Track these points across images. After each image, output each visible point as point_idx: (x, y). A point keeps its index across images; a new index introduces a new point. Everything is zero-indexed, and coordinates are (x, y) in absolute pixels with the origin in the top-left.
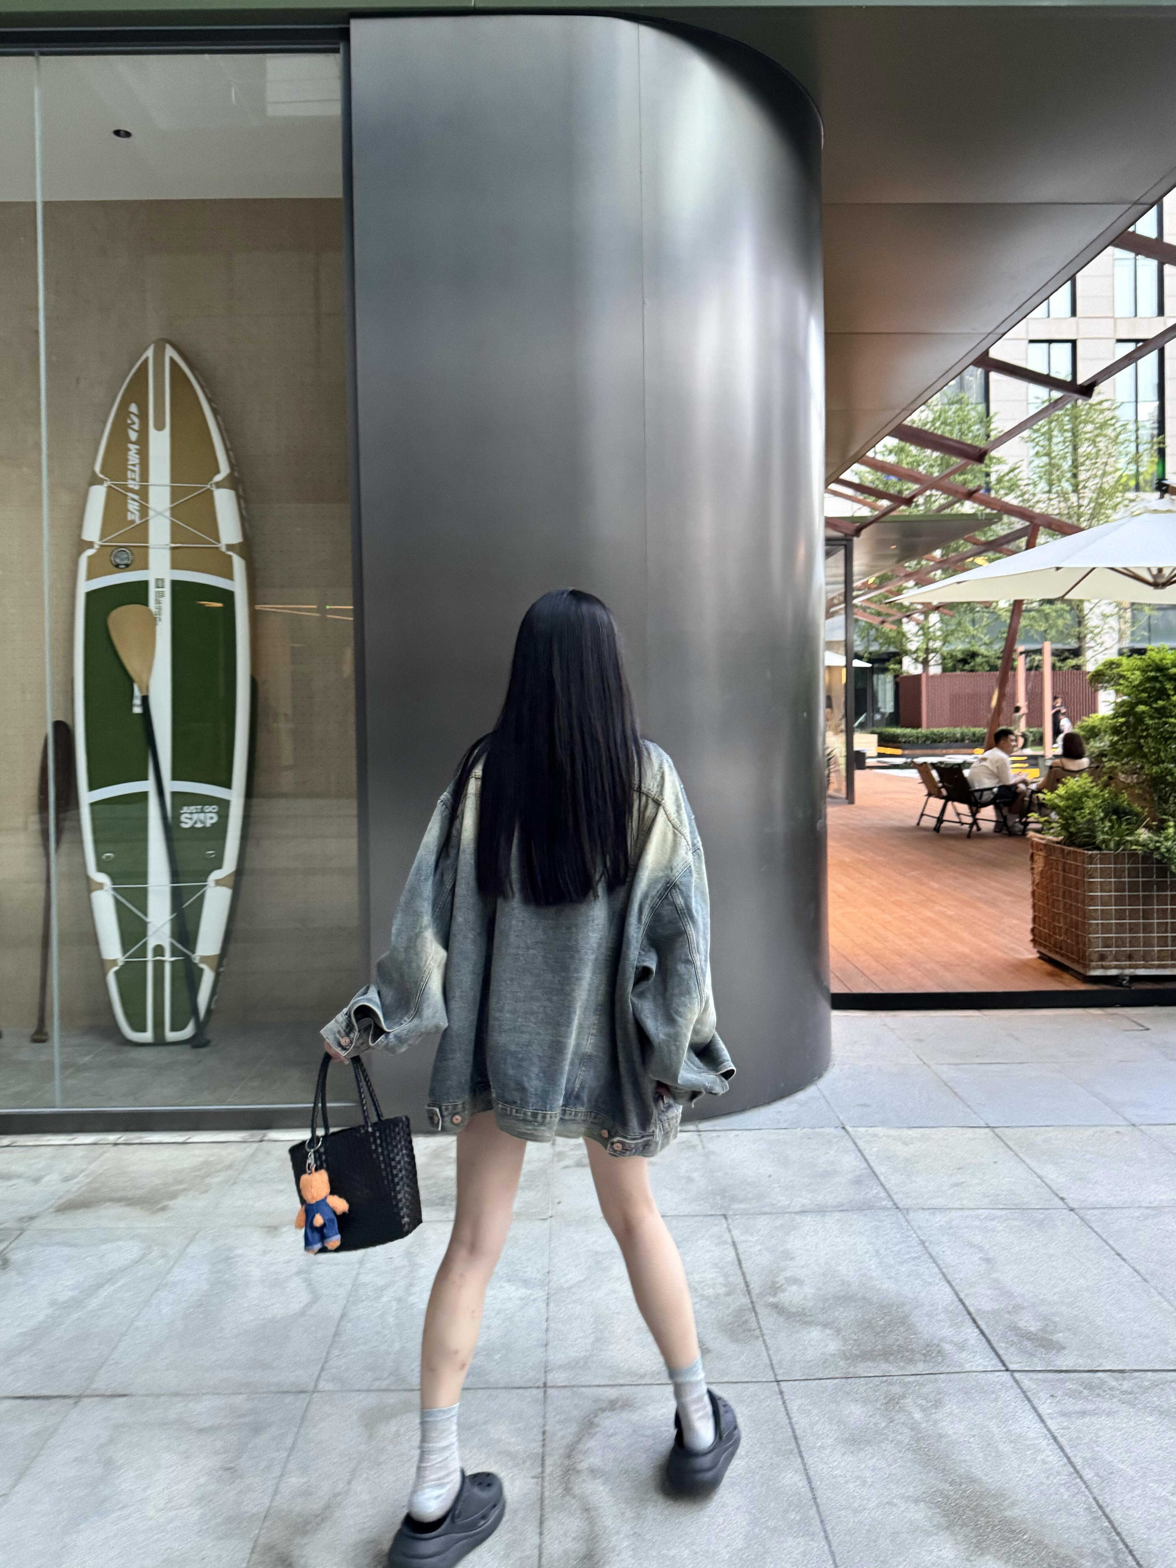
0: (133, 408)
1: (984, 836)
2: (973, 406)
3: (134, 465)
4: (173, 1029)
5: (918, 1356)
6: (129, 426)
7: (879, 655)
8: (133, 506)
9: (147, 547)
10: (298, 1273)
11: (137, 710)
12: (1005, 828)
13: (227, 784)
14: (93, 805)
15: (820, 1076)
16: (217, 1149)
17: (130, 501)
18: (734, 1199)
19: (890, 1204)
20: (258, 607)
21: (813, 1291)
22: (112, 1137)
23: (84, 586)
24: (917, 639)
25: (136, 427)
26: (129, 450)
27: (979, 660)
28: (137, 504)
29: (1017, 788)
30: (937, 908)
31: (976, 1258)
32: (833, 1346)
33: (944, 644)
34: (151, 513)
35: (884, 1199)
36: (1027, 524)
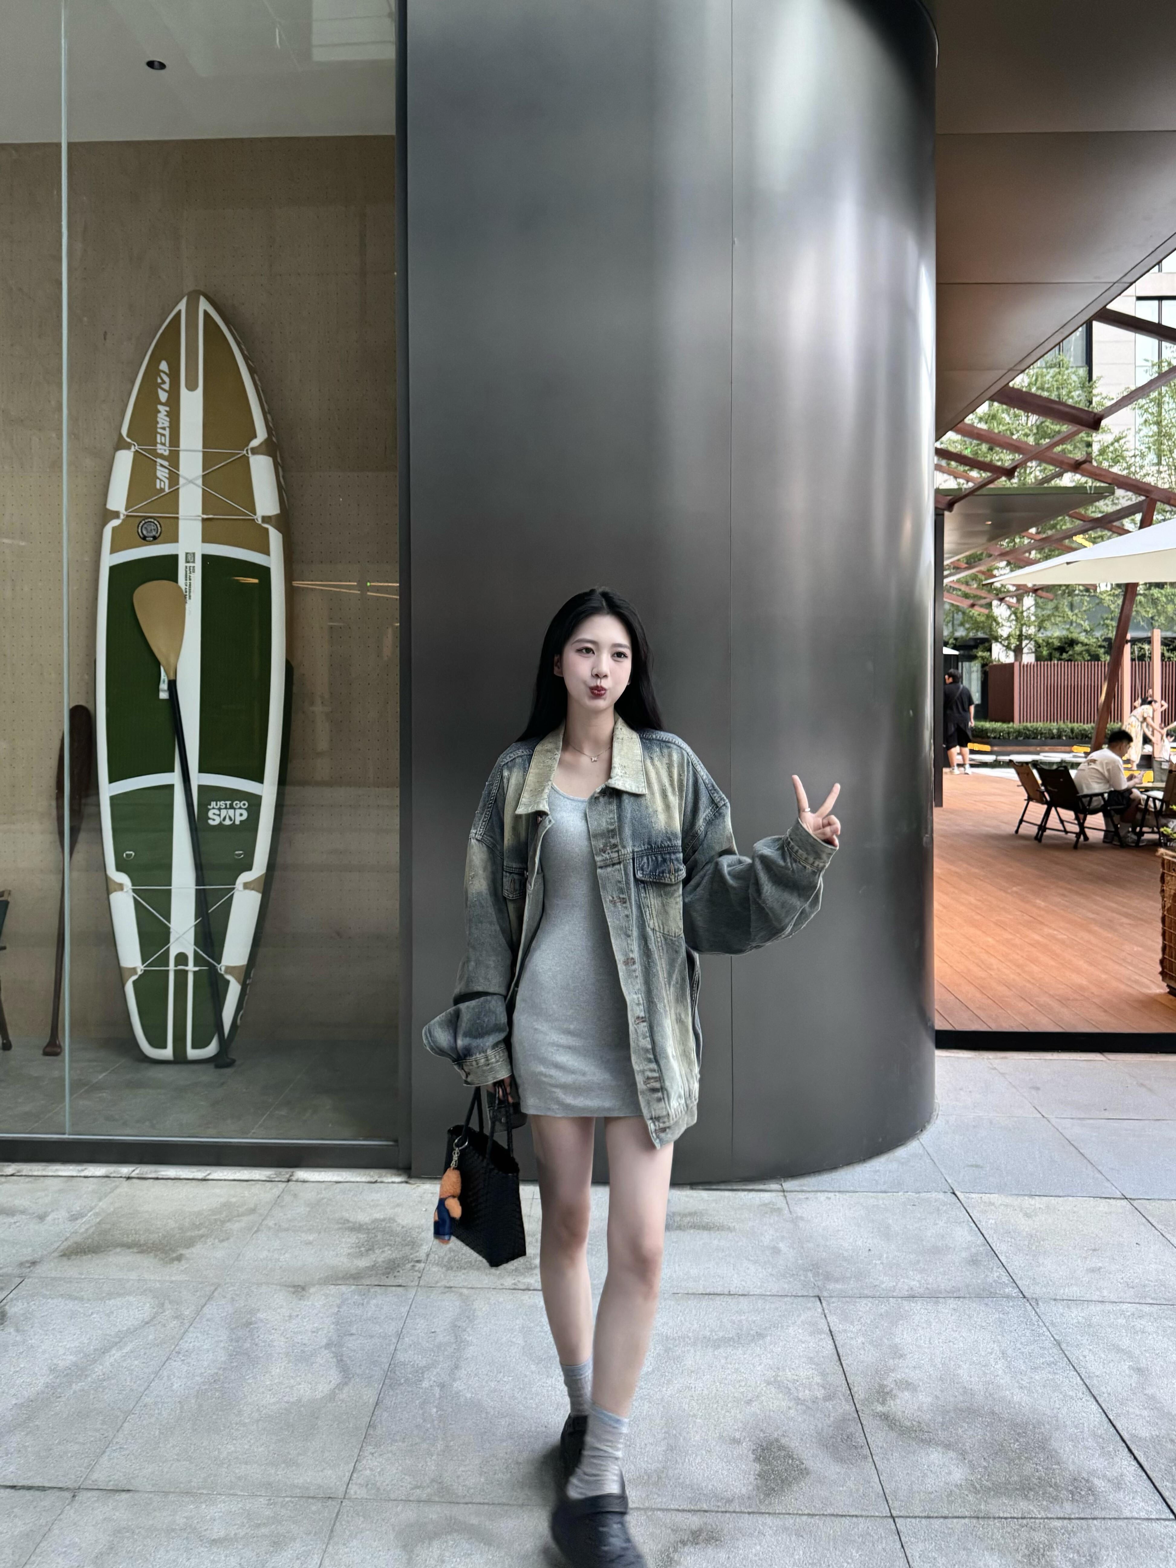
0: (164, 366)
1: (1092, 847)
2: (1073, 370)
3: (164, 429)
4: (194, 1047)
5: (1064, 1494)
6: (159, 386)
7: (966, 641)
8: (162, 473)
9: (177, 518)
10: (328, 1346)
11: (164, 695)
12: (1116, 838)
13: (259, 778)
14: (112, 798)
15: (922, 1129)
16: (239, 1188)
17: (159, 468)
18: (828, 1277)
19: (1015, 1292)
20: (296, 584)
21: (929, 1399)
22: (125, 1170)
23: (108, 560)
24: (1008, 624)
25: (166, 387)
26: (159, 412)
27: (1078, 648)
28: (167, 471)
29: (1131, 793)
30: (1046, 930)
31: (1125, 1366)
32: (958, 1474)
33: (1039, 630)
34: (182, 481)
35: (1007, 1285)
36: (1143, 498)
